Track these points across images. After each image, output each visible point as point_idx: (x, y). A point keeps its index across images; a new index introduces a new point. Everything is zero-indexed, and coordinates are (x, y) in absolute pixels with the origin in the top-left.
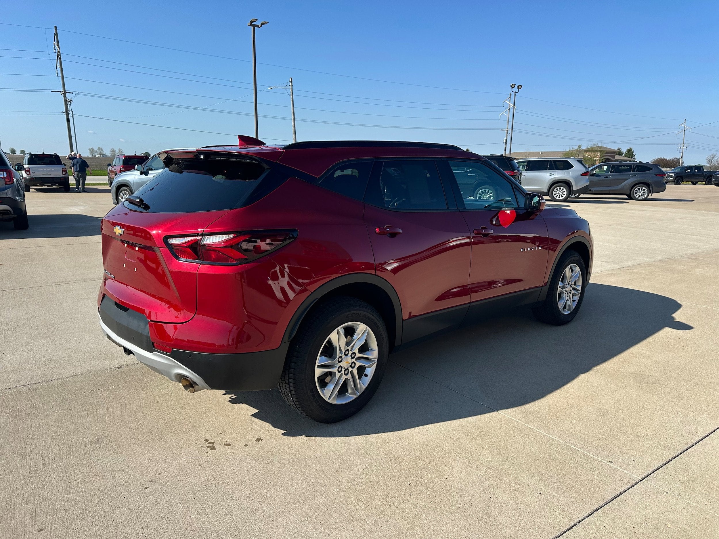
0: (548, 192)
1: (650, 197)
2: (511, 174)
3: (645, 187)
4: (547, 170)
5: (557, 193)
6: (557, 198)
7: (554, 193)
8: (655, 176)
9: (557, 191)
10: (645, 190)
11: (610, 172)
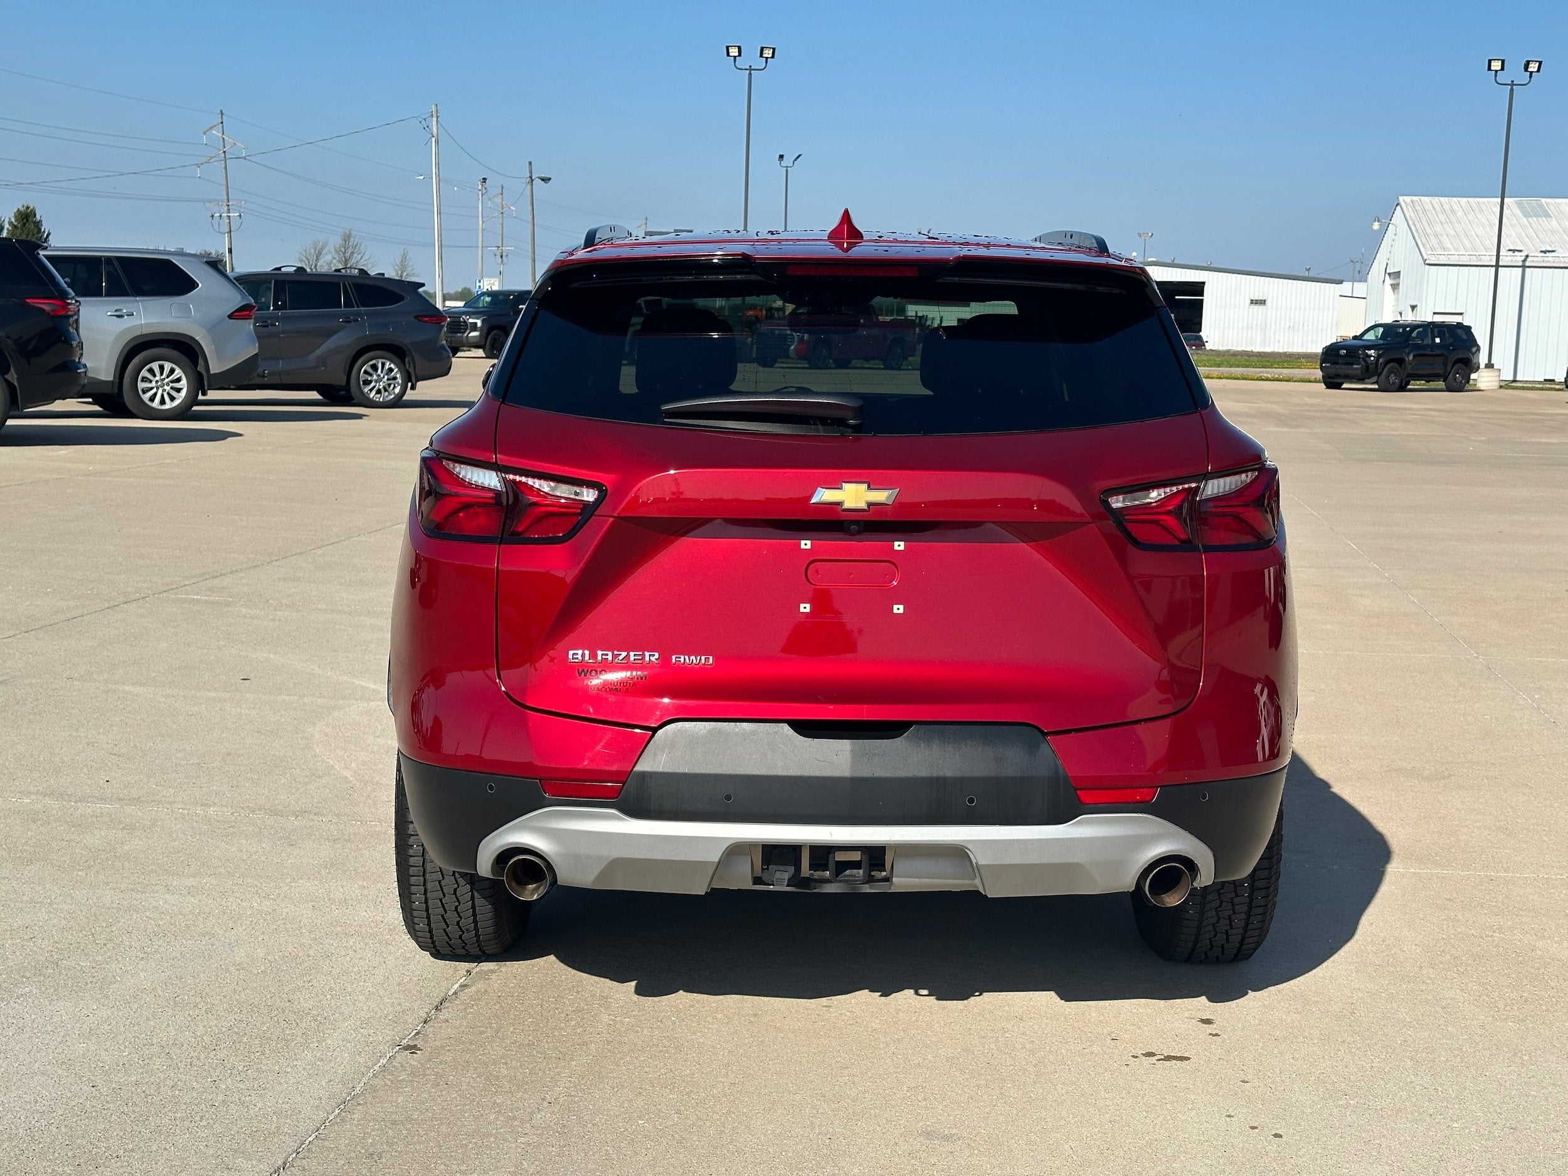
0: (117, 380)
1: (410, 395)
2: (54, 311)
3: (392, 361)
4: (100, 295)
5: (153, 384)
6: (156, 404)
7: (141, 385)
8: (414, 320)
9: (151, 377)
10: (391, 370)
11: (272, 308)
